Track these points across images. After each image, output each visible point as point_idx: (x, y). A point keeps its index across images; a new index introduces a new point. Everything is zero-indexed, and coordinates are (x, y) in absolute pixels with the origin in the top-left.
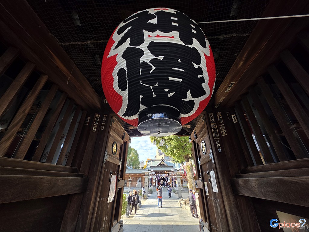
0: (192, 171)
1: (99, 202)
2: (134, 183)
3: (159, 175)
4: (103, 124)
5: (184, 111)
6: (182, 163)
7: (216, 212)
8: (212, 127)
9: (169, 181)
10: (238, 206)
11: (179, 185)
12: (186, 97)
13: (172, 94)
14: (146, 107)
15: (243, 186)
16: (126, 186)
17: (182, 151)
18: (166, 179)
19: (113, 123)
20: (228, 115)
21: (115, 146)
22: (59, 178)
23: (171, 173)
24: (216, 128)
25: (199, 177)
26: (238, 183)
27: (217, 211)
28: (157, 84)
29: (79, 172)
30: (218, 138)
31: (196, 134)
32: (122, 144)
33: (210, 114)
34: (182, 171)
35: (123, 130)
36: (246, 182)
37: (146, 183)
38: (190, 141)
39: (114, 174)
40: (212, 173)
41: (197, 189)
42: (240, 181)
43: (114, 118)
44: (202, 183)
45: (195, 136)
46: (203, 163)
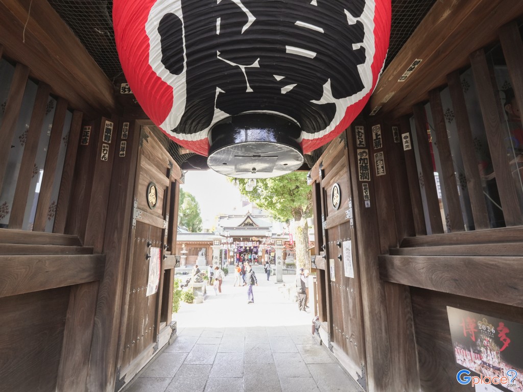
0: (306, 237)
1: (131, 295)
2: (192, 258)
3: (242, 244)
4: (123, 144)
5: (310, 127)
6: (287, 221)
7: (345, 308)
8: (359, 157)
9: (260, 254)
10: (384, 300)
11: (280, 260)
12: (319, 95)
13: (290, 87)
14: (228, 115)
15: (400, 269)
16: (179, 266)
17: (289, 199)
18: (255, 250)
19: (144, 141)
20: (394, 131)
21: (153, 191)
22: (44, 257)
23: (264, 240)
24: (367, 159)
25: (321, 250)
26: (392, 264)
27: (347, 307)
28: (257, 62)
29: (83, 244)
30: (369, 179)
31: (322, 168)
32: (167, 187)
33: (358, 128)
34: (285, 237)
35: (168, 157)
36: (407, 263)
37: (216, 258)
38: (310, 182)
39: (155, 246)
40: (347, 245)
41: (313, 270)
42: (397, 260)
43: (147, 129)
44: (324, 261)
45: (320, 172)
46: (332, 226)
